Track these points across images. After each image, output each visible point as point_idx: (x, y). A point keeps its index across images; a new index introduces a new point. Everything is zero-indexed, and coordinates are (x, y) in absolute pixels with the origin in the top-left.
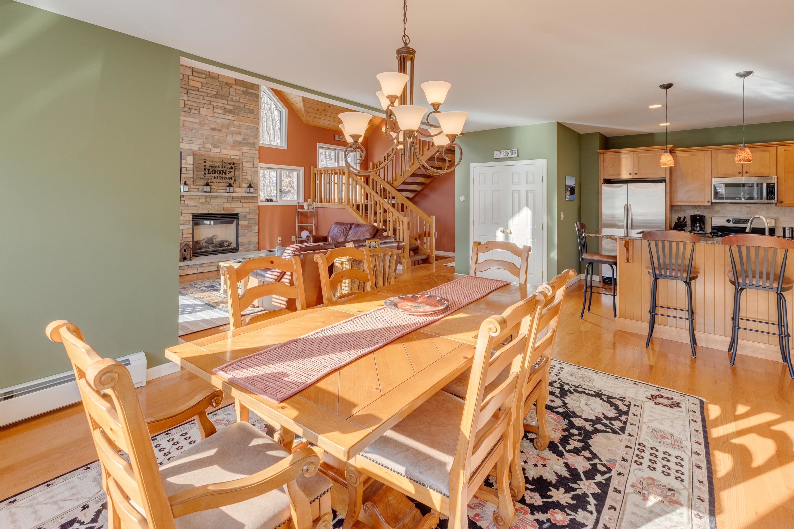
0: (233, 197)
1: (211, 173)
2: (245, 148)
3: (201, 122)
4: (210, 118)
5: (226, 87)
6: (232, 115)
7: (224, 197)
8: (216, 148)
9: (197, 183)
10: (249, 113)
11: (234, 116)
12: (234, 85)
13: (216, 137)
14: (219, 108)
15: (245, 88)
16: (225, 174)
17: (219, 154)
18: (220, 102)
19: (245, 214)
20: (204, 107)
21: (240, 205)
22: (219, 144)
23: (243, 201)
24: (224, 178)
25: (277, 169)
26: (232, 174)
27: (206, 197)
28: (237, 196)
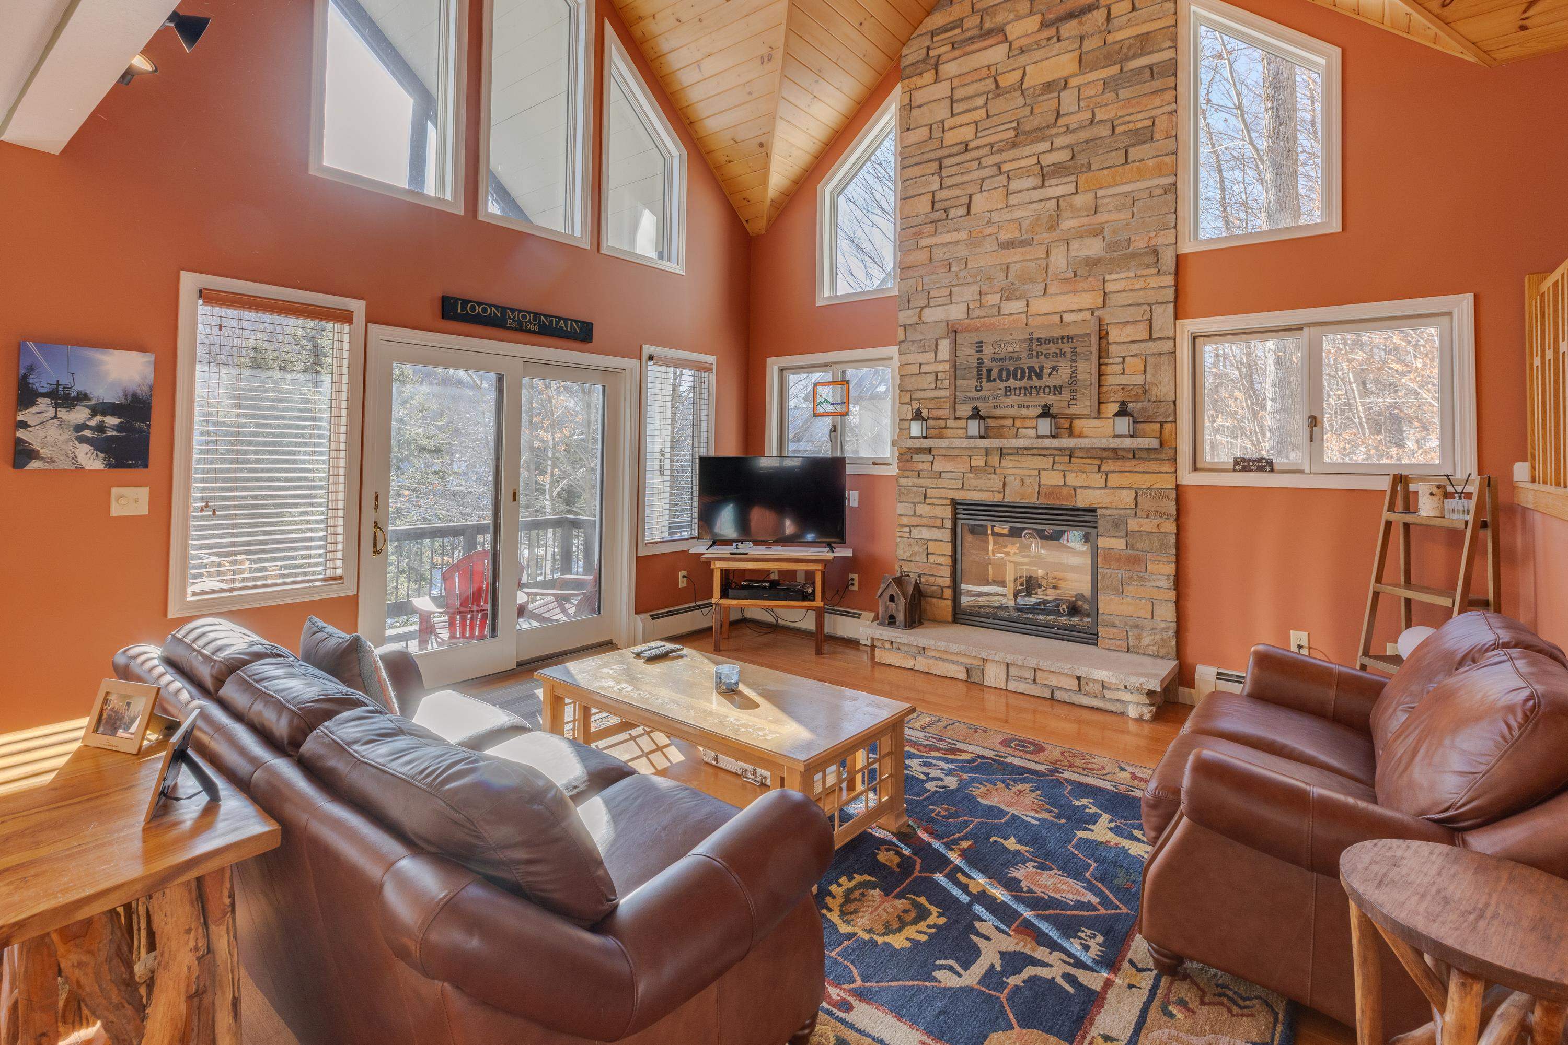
0: (1071, 454)
1: (994, 380)
2: (1115, 277)
3: (974, 235)
4: (996, 217)
5: (1045, 97)
6: (1064, 180)
7: (1043, 453)
8: (1017, 299)
9: (958, 414)
10: (1133, 145)
11: (1073, 178)
12: (1075, 75)
13: (1014, 268)
14: (1024, 172)
15: (1115, 64)
16: (1040, 376)
17: (1024, 316)
18: (1026, 154)
19: (1115, 512)
20: (981, 191)
21: (1098, 479)
22: (1026, 287)
23: (1108, 466)
24: (1034, 391)
25: (1299, 328)
26: (1064, 373)
27: (987, 452)
28: (1087, 450)
